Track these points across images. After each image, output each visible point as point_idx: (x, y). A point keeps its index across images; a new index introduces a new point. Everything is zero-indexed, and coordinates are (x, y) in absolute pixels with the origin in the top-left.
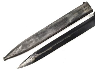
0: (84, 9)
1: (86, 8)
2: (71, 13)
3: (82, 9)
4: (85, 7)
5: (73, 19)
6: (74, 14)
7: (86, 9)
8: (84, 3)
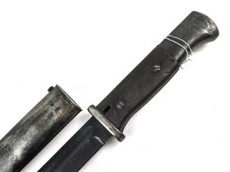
0: (51, 109)
1: (57, 105)
2: (18, 132)
3: (46, 112)
4: (52, 105)
5: (25, 149)
6: (25, 133)
7: (58, 109)
8: (51, 89)
